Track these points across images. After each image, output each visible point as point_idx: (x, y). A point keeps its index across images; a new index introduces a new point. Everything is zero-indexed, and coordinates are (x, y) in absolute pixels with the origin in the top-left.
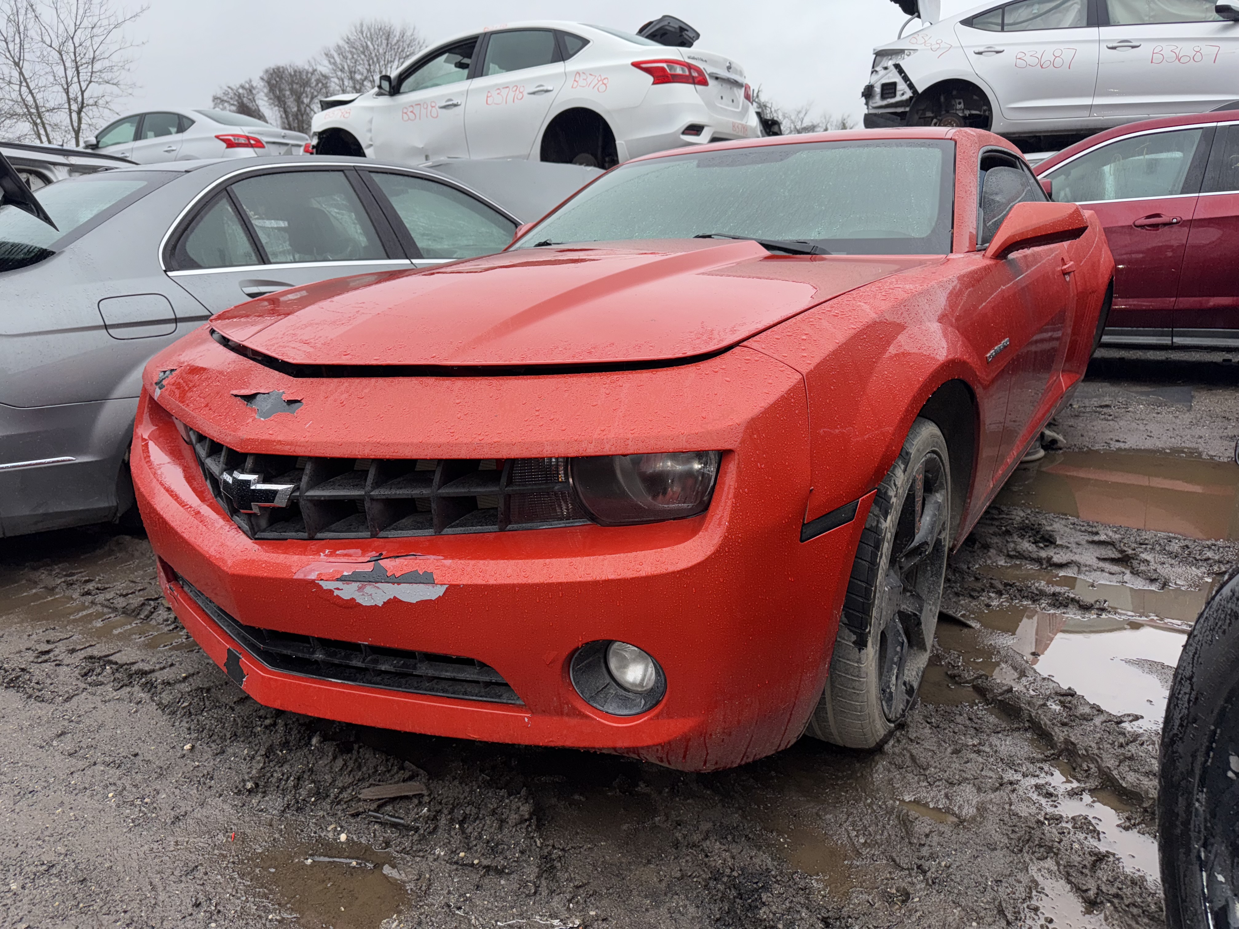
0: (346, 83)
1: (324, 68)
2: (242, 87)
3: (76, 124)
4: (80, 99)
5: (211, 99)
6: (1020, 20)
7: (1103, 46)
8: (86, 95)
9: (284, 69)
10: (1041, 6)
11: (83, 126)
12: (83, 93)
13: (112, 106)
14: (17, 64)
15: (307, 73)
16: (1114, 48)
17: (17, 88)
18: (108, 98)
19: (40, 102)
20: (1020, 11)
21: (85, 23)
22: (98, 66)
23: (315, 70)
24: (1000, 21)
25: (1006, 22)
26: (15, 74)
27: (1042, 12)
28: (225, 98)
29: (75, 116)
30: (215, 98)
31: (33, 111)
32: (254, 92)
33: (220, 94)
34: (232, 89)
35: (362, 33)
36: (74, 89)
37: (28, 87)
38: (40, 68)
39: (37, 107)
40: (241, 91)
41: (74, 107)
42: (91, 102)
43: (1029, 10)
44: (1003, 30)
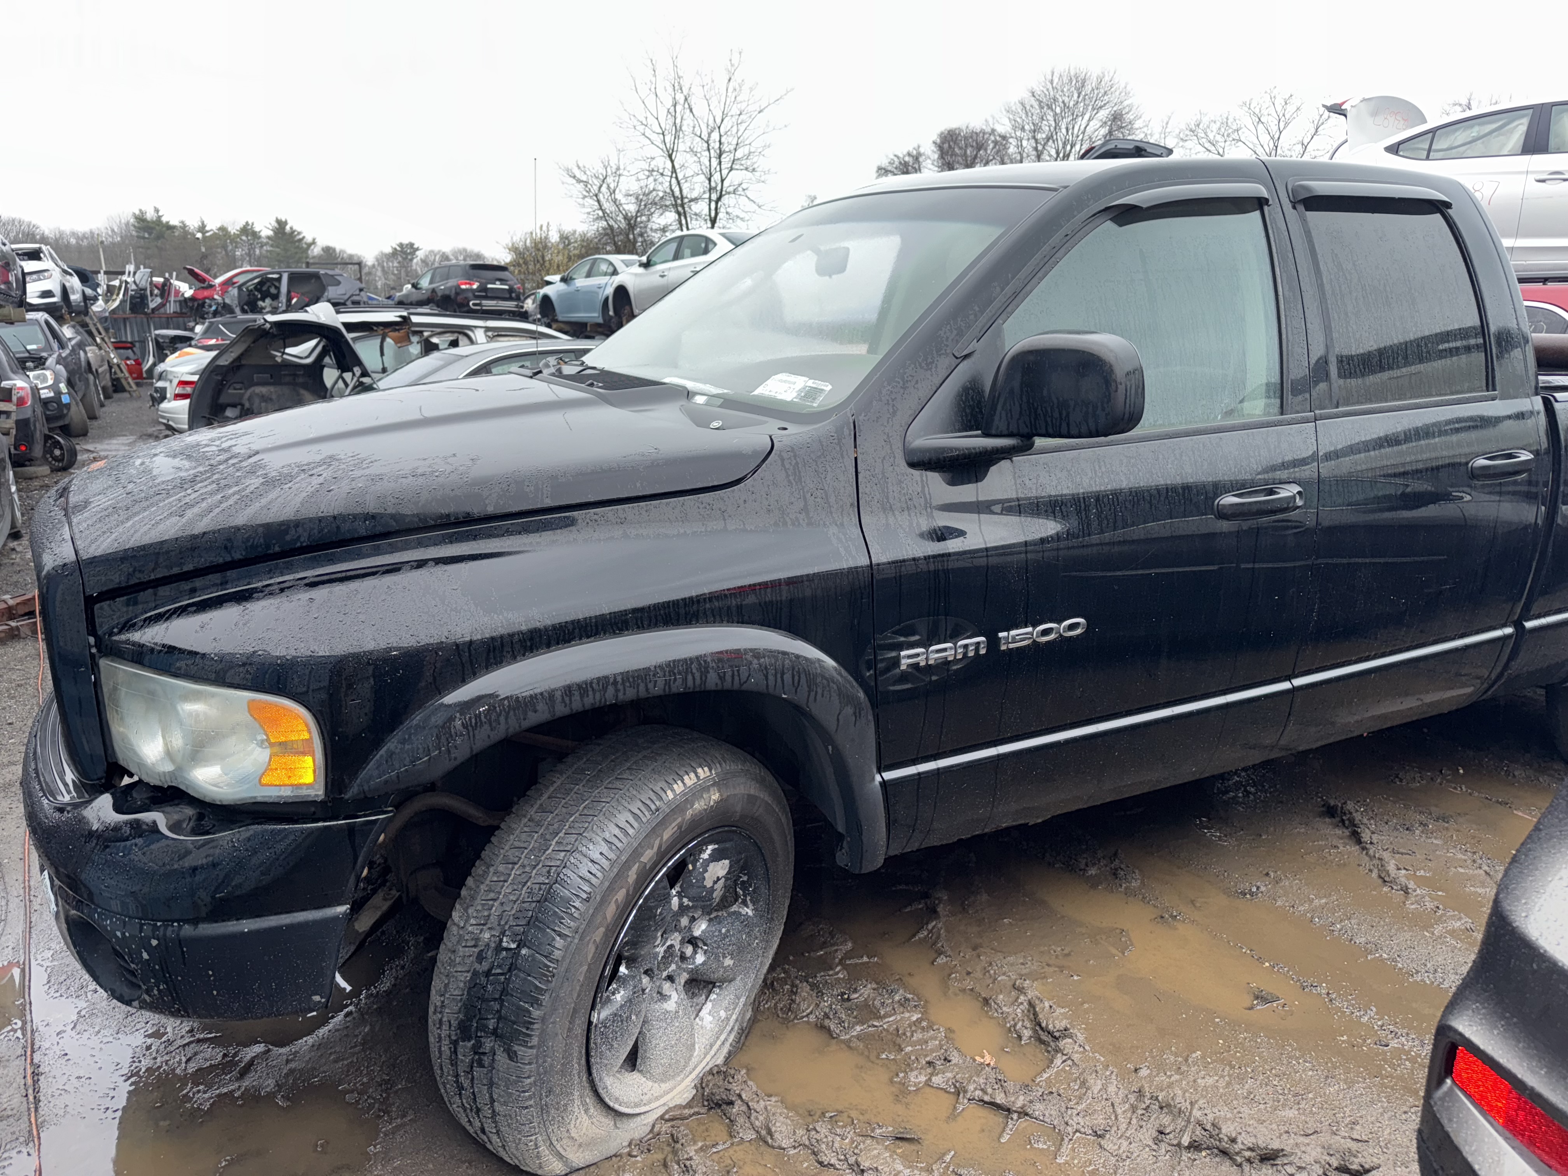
0: (1025, 143)
1: (1003, 127)
2: (909, 154)
3: (713, 214)
4: (719, 188)
5: (875, 169)
6: (1456, 144)
7: (1532, 178)
8: (726, 183)
9: (960, 129)
10: (1482, 128)
11: (720, 216)
12: (722, 181)
13: (748, 193)
14: (670, 156)
15: (984, 133)
16: (1543, 181)
17: (668, 179)
18: (744, 186)
19: (685, 192)
20: (1457, 134)
21: (733, 112)
22: (739, 154)
23: (993, 131)
24: (1427, 147)
25: (1434, 147)
26: (669, 165)
27: (1482, 133)
28: (890, 168)
29: (713, 205)
30: (880, 169)
31: (679, 202)
32: (921, 159)
33: (884, 163)
34: (898, 157)
35: (1052, 82)
36: (716, 177)
37: (677, 178)
38: (691, 159)
39: (682, 198)
40: (907, 159)
41: (714, 197)
42: (731, 189)
43: (1468, 132)
44: (1428, 158)
